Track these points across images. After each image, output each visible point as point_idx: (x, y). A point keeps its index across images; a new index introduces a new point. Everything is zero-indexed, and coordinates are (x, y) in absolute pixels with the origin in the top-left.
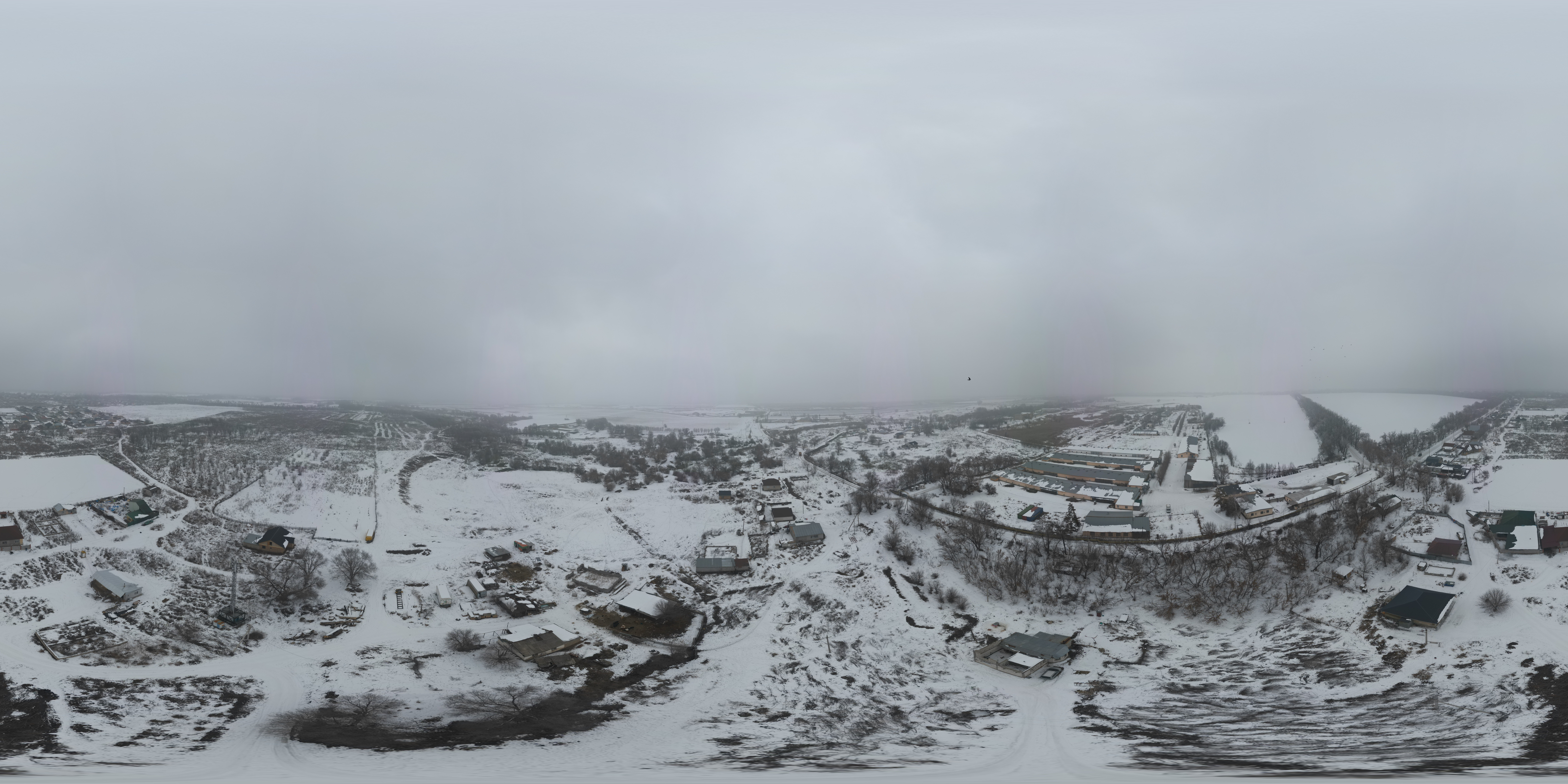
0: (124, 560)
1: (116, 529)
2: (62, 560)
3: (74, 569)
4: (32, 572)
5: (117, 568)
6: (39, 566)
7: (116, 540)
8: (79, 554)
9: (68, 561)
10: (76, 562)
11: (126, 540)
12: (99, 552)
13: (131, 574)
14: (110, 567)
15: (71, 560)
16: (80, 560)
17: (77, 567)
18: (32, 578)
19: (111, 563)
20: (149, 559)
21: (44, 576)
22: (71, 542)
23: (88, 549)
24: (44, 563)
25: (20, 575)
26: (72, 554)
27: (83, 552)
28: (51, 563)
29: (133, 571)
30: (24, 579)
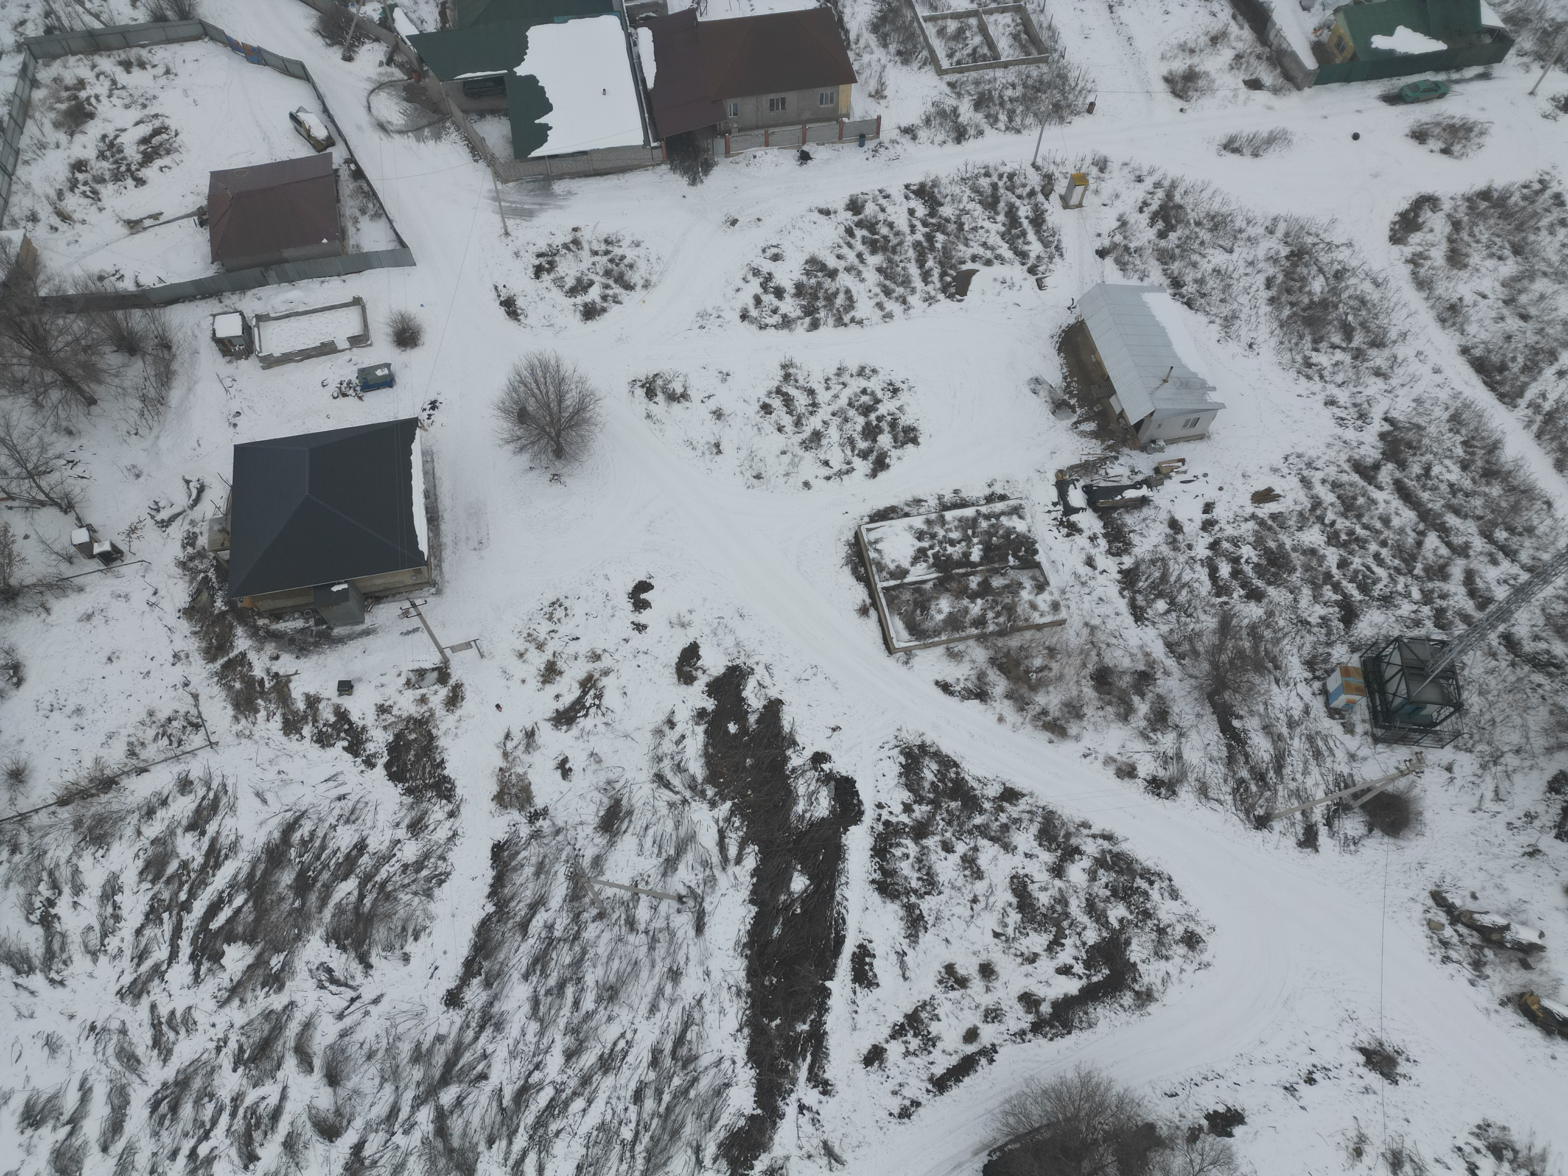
2: (990, 203)
3: (1023, 256)
4: (874, 247)
5: (1176, 283)
6: (902, 222)
7: (1231, 146)
8: (1061, 187)
9: (1012, 213)
10: (1038, 221)
11: (1271, 159)
12: (1139, 193)
13: (1215, 330)
14: (1156, 274)
15: (1024, 211)
16: (1055, 214)
17: (1035, 248)
18: (872, 277)
19: (1165, 257)
20: (1317, 286)
21: (914, 271)
22: (1042, 119)
23: (1102, 165)
24: (921, 211)
25: (832, 262)
27: (1079, 180)
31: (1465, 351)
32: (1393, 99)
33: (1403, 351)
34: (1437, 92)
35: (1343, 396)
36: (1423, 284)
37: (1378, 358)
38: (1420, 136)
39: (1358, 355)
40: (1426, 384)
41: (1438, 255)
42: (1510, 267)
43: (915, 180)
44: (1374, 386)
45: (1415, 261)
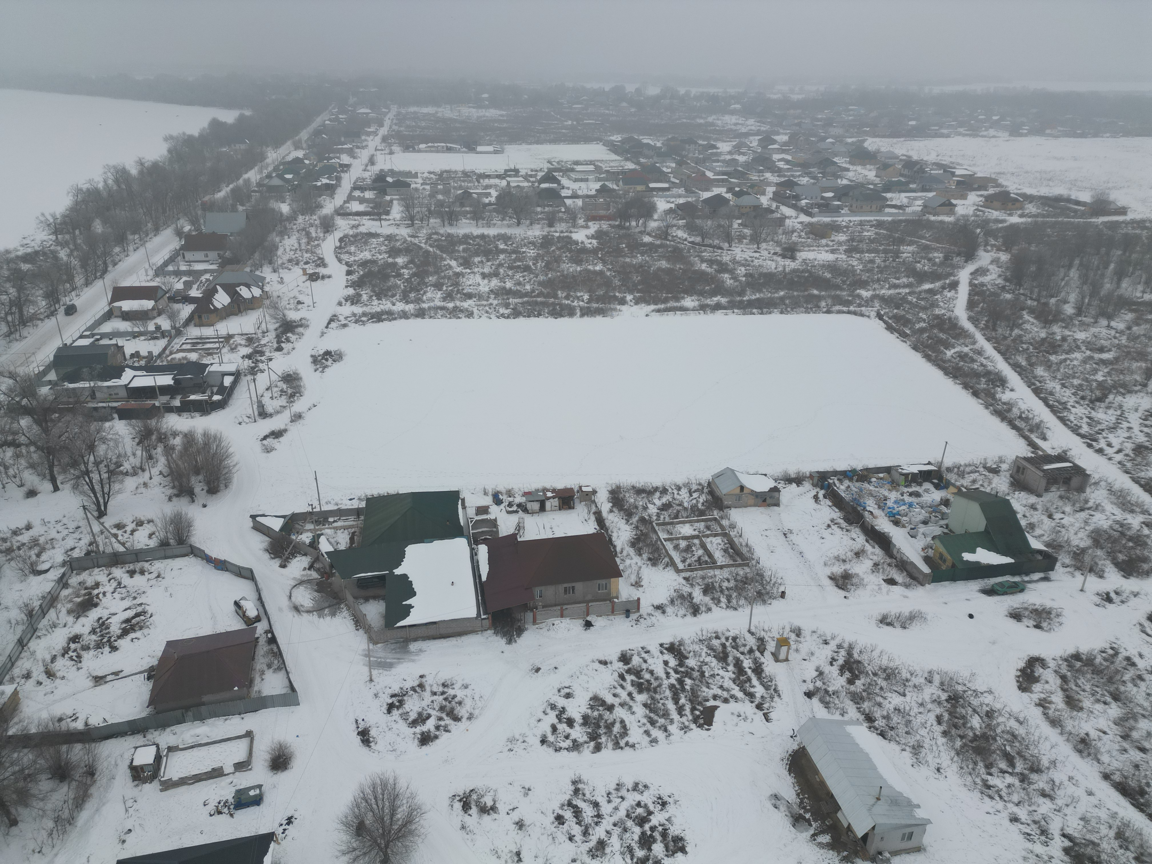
0: (896, 700)
1: (891, 582)
2: (722, 657)
3: (751, 696)
4: (641, 688)
5: (869, 719)
6: (660, 671)
7: (885, 621)
8: (771, 646)
9: (738, 664)
10: (758, 670)
11: (915, 630)
12: (827, 652)
13: (907, 755)
14: (852, 712)
15: (747, 663)
16: (770, 666)
17: (759, 690)
18: (640, 711)
19: (856, 699)
20: (976, 722)
21: (671, 706)
22: (751, 601)
23: (798, 632)
24: (673, 662)
25: (610, 699)
26: (752, 642)
27: (783, 642)
28: (691, 662)
29: (917, 749)
30: (620, 713)
31: (1106, 777)
32: (990, 592)
33: (1059, 776)
34: (1017, 589)
35: (1022, 813)
36: (1055, 722)
37: (1040, 782)
38: (1016, 616)
39: (1023, 778)
40: (1085, 805)
41: (1058, 700)
42: (1115, 710)
43: (667, 640)
44: (1045, 807)
45: (1043, 704)
